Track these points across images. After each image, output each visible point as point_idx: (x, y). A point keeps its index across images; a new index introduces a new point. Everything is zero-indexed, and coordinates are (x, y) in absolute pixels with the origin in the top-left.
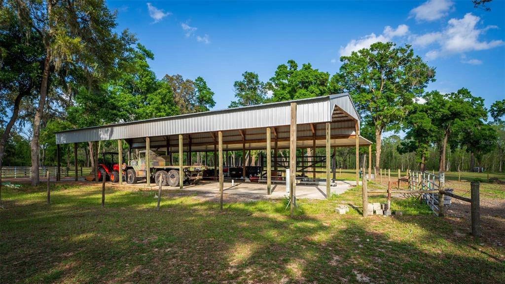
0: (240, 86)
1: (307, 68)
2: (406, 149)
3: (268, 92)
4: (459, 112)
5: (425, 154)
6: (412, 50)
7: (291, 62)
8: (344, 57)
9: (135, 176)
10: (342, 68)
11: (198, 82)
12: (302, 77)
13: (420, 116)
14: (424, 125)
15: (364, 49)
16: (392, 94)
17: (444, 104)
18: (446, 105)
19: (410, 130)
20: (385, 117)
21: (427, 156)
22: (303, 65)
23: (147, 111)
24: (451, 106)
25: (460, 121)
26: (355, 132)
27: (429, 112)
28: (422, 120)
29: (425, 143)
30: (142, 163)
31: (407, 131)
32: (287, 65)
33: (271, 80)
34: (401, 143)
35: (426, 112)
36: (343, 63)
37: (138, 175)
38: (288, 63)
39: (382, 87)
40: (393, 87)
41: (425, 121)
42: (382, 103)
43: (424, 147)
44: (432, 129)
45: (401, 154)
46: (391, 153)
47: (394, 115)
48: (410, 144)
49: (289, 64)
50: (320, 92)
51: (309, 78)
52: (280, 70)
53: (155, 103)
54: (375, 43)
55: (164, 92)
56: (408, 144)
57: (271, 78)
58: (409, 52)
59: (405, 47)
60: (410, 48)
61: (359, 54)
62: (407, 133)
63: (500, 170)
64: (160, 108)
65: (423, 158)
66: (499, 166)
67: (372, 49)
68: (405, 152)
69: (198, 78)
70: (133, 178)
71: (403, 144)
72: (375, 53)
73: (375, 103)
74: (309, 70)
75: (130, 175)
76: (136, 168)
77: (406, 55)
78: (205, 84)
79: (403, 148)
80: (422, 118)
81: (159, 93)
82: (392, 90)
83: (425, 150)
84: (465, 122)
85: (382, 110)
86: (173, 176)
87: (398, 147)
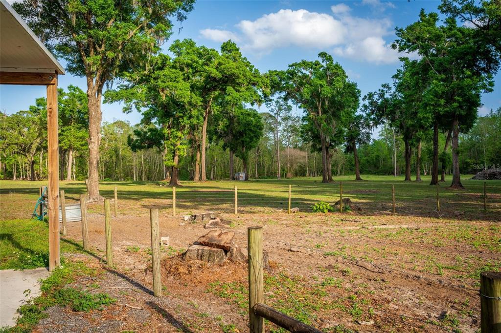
2: (142, 141)
4: (233, 74)
5: (179, 149)
17: (211, 58)
18: (213, 60)
19: (148, 109)
21: (182, 153)
24: (220, 64)
25: (234, 91)
28: (175, 84)
29: (178, 130)
31: (144, 110)
34: (135, 131)
41: (179, 85)
43: (176, 137)
45: (135, 151)
46: (116, 150)
48: (149, 134)
56: (146, 133)
62: (143, 114)
63: (256, 176)
65: (176, 158)
66: (255, 170)
68: (140, 148)
71: (137, 133)
79: (137, 140)
80: (175, 80)
84: (242, 93)
87: (129, 137)
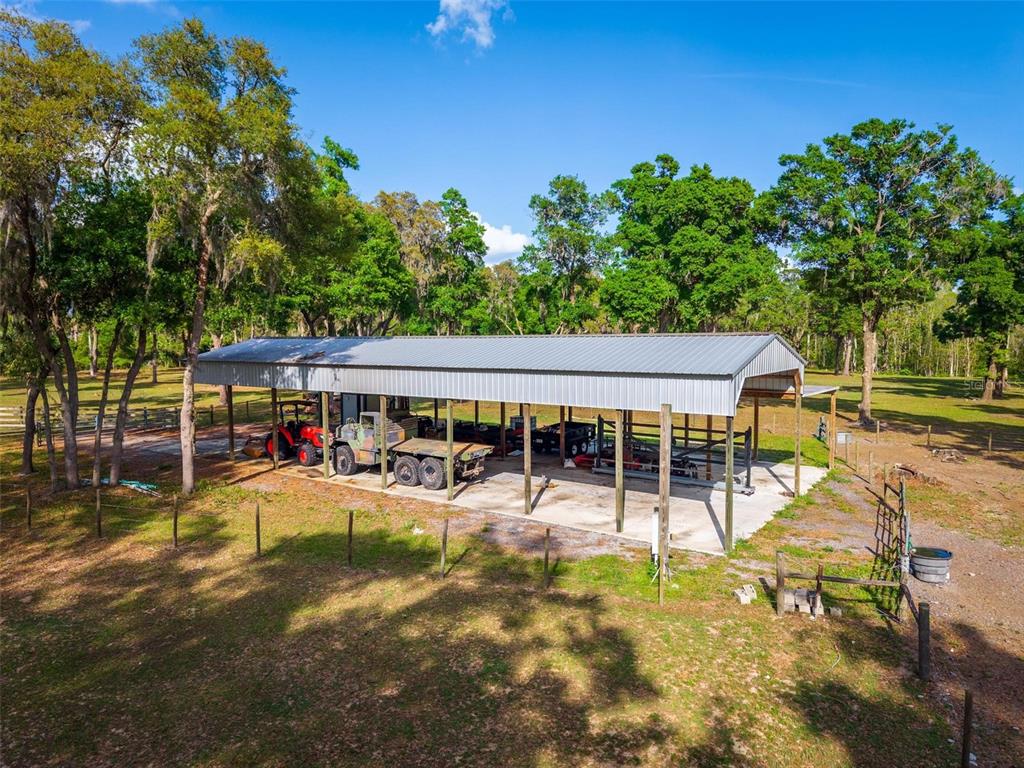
0: (544, 208)
1: (702, 176)
2: (956, 329)
3: (609, 217)
6: (952, 141)
7: (665, 159)
8: (789, 157)
9: (353, 460)
10: (784, 178)
11: (449, 201)
12: (690, 200)
13: (986, 267)
14: (993, 289)
15: (836, 136)
16: (902, 241)
20: (885, 291)
21: (1002, 360)
22: (692, 168)
23: (350, 291)
26: (795, 387)
27: (1009, 254)
28: (989, 278)
29: (997, 330)
30: (367, 436)
32: (653, 162)
33: (613, 186)
34: (945, 314)
35: (1002, 254)
36: (786, 169)
37: (359, 460)
38: (657, 160)
39: (880, 221)
40: (905, 224)
41: (996, 279)
42: (878, 262)
44: (1013, 301)
47: (908, 287)
49: (661, 163)
50: (730, 232)
51: (706, 202)
52: (639, 179)
53: (365, 274)
54: (864, 121)
55: (383, 245)
56: (963, 317)
57: (614, 182)
58: (946, 141)
59: (935, 130)
60: (950, 133)
61: (824, 149)
64: (377, 284)
65: (993, 367)
67: (856, 135)
68: (953, 338)
69: (449, 192)
70: (350, 466)
71: (948, 317)
72: (863, 143)
73: (862, 258)
74: (706, 182)
75: (342, 458)
76: (354, 445)
77: (939, 148)
78: (465, 205)
79: (947, 327)
81: (373, 248)
82: (905, 231)
83: (998, 345)
85: (878, 278)
86: (430, 470)
